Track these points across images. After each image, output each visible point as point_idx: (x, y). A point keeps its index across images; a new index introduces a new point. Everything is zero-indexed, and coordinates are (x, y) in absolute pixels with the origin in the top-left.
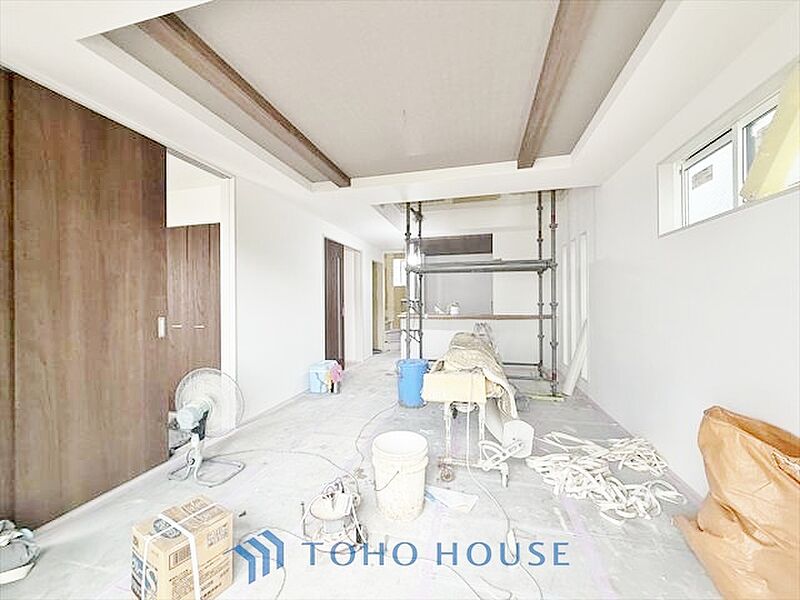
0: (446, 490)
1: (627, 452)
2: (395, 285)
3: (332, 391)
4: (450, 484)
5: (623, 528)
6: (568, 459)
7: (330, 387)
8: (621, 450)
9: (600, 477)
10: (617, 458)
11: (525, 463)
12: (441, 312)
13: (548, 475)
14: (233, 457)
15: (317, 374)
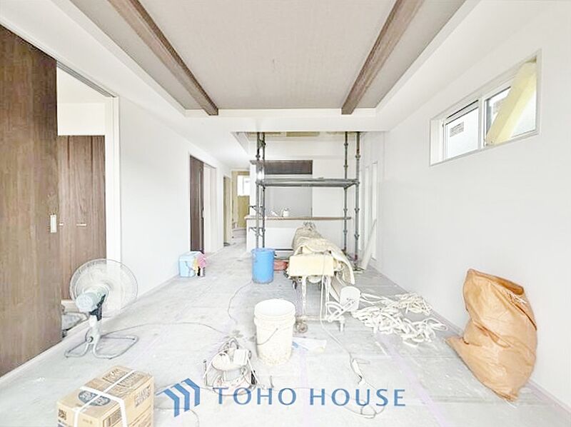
0: (303, 339)
1: (409, 302)
2: (238, 195)
3: (199, 274)
4: (305, 334)
5: (419, 350)
6: (379, 309)
7: (197, 272)
8: (405, 301)
9: (399, 319)
10: (404, 306)
11: (351, 315)
12: (276, 215)
13: (366, 321)
14: (125, 333)
15: (186, 262)
